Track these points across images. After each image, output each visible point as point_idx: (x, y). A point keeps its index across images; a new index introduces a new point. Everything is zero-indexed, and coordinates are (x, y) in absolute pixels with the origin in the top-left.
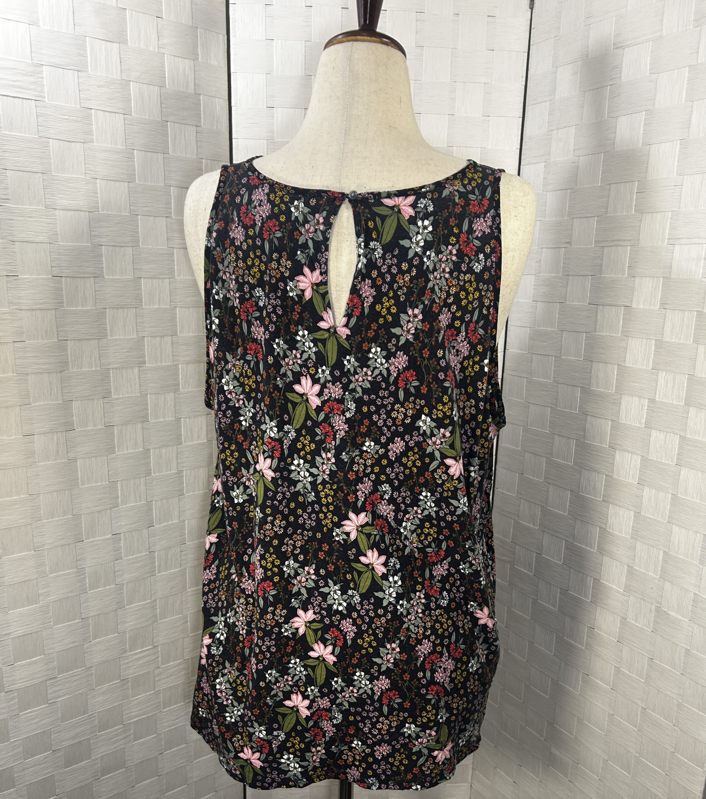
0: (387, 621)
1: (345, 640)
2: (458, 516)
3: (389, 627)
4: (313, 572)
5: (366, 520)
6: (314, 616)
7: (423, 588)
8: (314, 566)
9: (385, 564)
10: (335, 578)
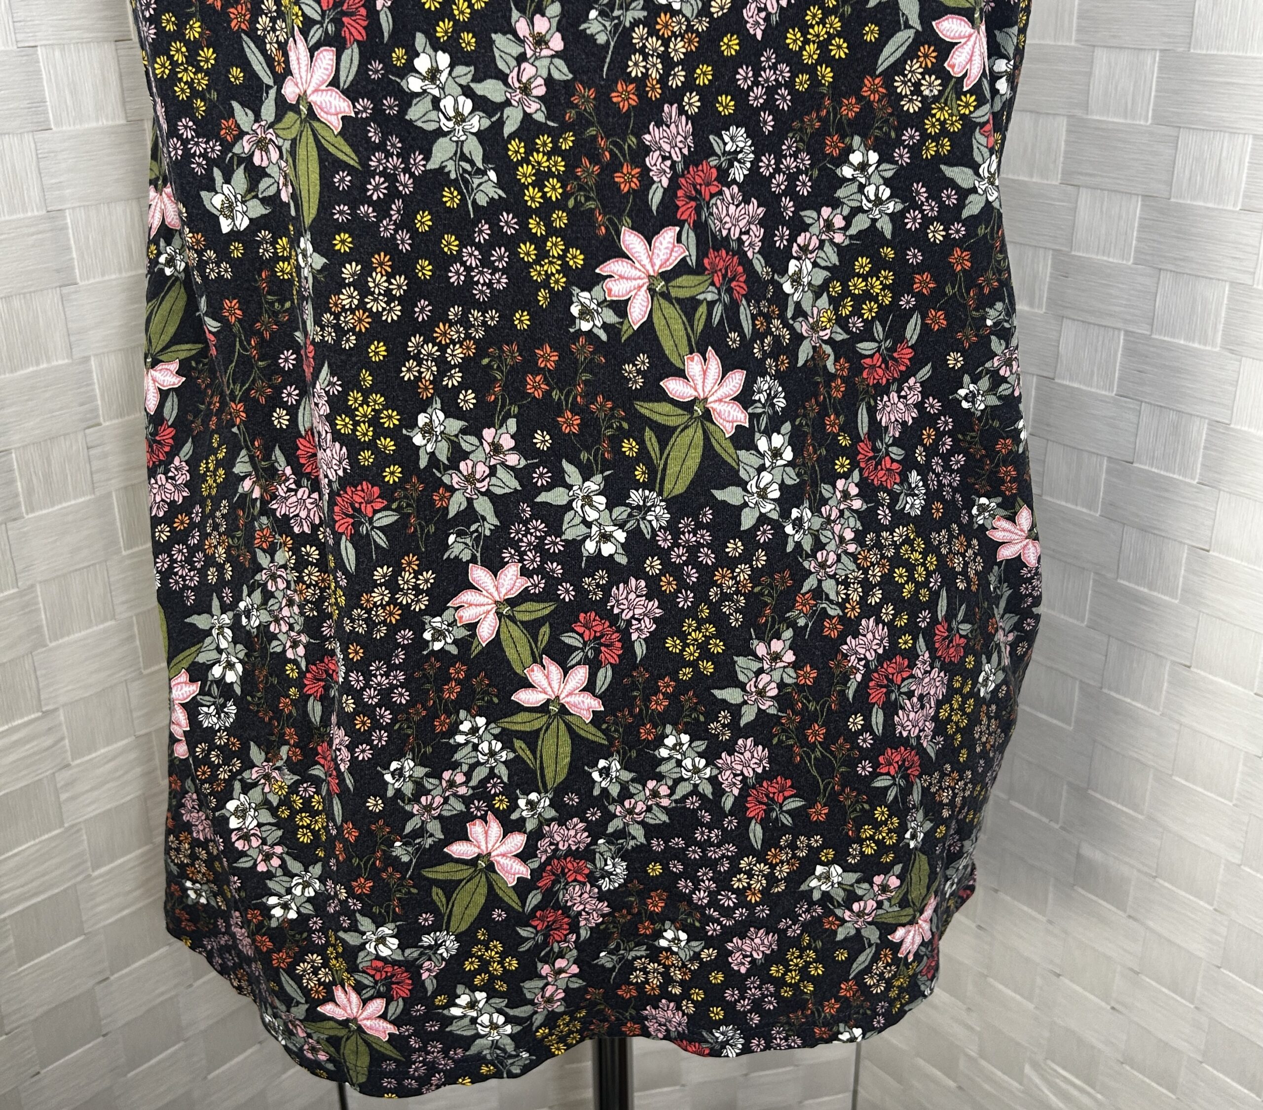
0: (756, 576)
1: (628, 645)
2: (967, 222)
3: (761, 593)
4: (512, 443)
5: (679, 254)
6: (523, 583)
7: (854, 464)
8: (512, 424)
9: (744, 399)
10: (584, 456)
